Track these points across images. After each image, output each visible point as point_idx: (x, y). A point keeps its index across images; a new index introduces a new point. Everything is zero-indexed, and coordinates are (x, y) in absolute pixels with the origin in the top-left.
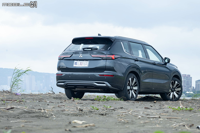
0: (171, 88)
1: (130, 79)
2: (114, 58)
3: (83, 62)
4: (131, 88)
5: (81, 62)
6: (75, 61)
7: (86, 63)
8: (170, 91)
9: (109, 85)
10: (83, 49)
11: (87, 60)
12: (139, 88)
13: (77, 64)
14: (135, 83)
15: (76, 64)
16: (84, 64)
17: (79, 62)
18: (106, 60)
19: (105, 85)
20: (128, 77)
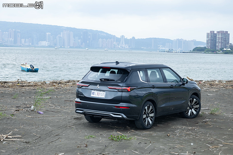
0: (190, 105)
1: (146, 108)
2: (130, 90)
3: (100, 92)
4: (147, 116)
5: (99, 92)
6: (93, 91)
7: (103, 94)
8: (188, 108)
9: (125, 116)
10: (100, 79)
11: (104, 91)
12: (156, 114)
13: (95, 94)
14: (152, 110)
15: (93, 94)
16: (101, 95)
17: (96, 92)
18: (122, 92)
19: (120, 116)
20: (144, 106)
